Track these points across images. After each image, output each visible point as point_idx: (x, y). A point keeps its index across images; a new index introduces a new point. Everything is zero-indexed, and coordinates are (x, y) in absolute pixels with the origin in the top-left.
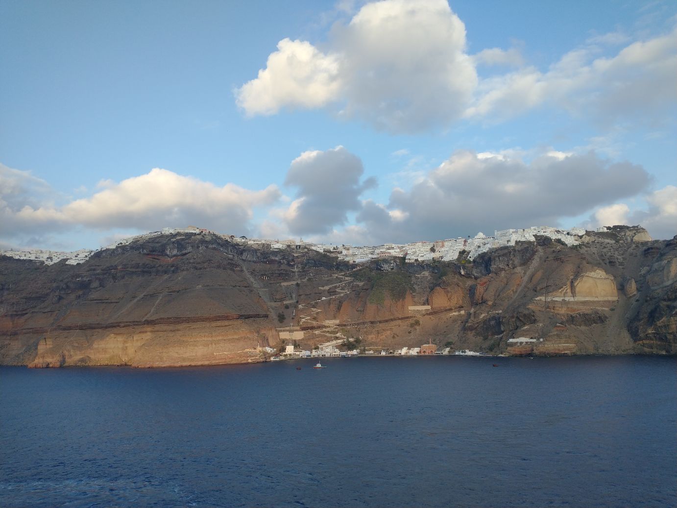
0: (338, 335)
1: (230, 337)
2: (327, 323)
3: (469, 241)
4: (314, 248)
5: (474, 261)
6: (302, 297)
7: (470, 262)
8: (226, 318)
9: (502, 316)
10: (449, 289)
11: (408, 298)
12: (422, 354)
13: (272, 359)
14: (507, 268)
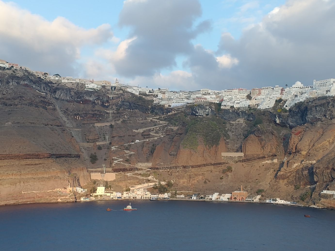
0: (150, 178)
1: (40, 176)
2: (140, 165)
3: (287, 89)
4: (129, 90)
5: (290, 110)
6: (115, 138)
7: (286, 111)
8: (37, 156)
9: (315, 166)
10: (263, 137)
11: (222, 144)
12: (233, 200)
13: (82, 199)
14: (324, 118)
